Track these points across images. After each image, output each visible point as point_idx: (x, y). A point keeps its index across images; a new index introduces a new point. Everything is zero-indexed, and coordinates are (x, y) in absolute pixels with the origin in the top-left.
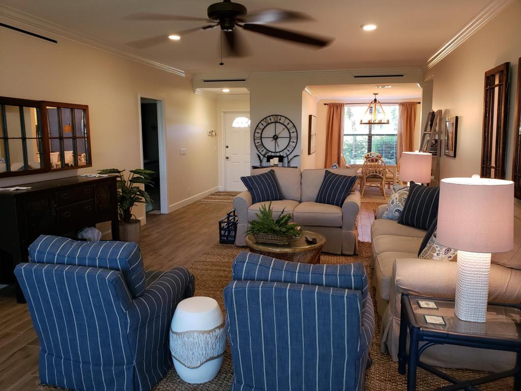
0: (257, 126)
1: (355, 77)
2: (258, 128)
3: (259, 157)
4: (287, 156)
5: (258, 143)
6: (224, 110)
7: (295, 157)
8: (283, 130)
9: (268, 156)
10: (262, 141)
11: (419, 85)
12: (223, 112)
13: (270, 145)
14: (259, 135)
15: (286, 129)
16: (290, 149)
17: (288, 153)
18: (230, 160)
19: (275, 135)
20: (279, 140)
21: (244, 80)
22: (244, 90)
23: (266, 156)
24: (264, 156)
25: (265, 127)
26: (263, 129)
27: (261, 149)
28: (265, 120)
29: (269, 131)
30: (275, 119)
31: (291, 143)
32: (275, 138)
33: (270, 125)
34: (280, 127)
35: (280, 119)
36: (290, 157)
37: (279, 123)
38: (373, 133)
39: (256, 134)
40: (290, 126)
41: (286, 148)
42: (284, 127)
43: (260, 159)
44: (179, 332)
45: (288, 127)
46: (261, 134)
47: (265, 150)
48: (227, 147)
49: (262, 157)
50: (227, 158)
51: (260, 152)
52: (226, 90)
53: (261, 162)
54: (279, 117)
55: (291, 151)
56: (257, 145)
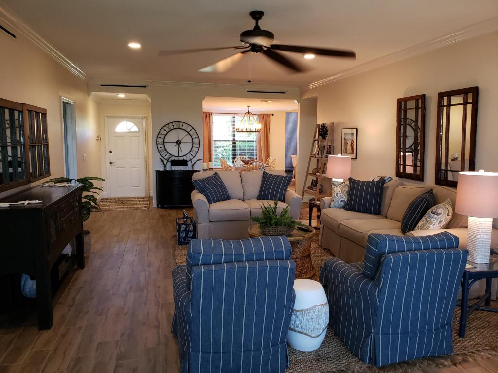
0: (160, 132)
1: (248, 92)
2: (160, 133)
3: (163, 161)
4: (191, 160)
5: (161, 147)
6: (108, 115)
7: (198, 160)
8: (186, 136)
9: (172, 160)
10: (164, 147)
11: (296, 102)
12: (107, 116)
13: (173, 150)
14: (162, 140)
15: (189, 135)
16: (193, 153)
17: (191, 157)
18: (114, 165)
19: (178, 141)
20: (181, 145)
21: (146, 87)
22: (142, 96)
23: (170, 160)
24: (168, 160)
25: (168, 132)
26: (166, 135)
27: (164, 153)
28: (167, 126)
29: (172, 137)
30: (178, 126)
31: (194, 148)
32: (178, 143)
33: (173, 131)
34: (182, 134)
35: (182, 126)
36: (193, 161)
37: (182, 129)
38: (236, 139)
39: (159, 139)
40: (192, 132)
41: (189, 153)
42: (187, 133)
43: (164, 164)
44: (305, 309)
45: (191, 132)
46: (164, 139)
47: (168, 155)
48: (111, 152)
49: (165, 162)
50: (111, 163)
51: (163, 156)
52: (122, 95)
53: (165, 166)
54: (182, 124)
55: (194, 155)
56: (159, 149)
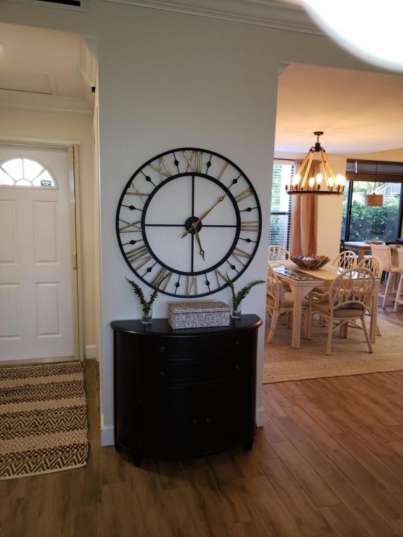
0: (129, 184)
2: (130, 190)
4: (230, 283)
5: (133, 242)
7: (251, 284)
8: (218, 201)
10: (145, 239)
14: (136, 216)
15: (227, 199)
16: (238, 261)
17: (233, 274)
19: (193, 219)
24: (156, 287)
25: (157, 188)
26: (151, 196)
27: (142, 263)
28: (155, 164)
29: (172, 204)
31: (240, 245)
32: (193, 226)
33: (175, 182)
34: (207, 193)
35: (209, 164)
36: (239, 286)
37: (205, 176)
39: (124, 211)
40: (239, 189)
41: (225, 259)
45: (233, 190)
46: (144, 211)
47: (158, 267)
53: (147, 308)
54: (206, 157)
55: (239, 268)
56: (127, 249)
